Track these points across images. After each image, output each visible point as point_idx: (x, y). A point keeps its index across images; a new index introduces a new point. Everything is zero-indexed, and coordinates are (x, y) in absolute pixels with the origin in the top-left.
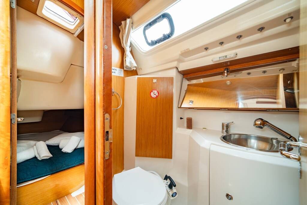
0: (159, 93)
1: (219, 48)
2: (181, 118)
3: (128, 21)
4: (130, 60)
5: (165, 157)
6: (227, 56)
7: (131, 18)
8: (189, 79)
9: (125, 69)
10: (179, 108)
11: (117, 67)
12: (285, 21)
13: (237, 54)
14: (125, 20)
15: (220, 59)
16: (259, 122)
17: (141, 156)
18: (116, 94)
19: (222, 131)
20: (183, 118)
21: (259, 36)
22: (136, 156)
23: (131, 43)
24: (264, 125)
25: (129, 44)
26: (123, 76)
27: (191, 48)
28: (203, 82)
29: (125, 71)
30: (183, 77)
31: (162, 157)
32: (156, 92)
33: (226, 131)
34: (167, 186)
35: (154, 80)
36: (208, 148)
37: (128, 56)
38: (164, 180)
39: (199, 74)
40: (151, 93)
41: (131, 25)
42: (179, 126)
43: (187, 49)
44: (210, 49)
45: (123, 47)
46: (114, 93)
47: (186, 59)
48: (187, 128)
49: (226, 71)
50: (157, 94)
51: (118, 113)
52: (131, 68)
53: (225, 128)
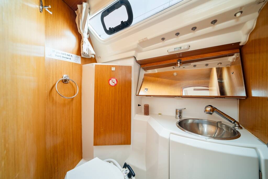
0: (118, 81)
1: (175, 39)
2: (139, 105)
3: (84, 4)
4: (88, 47)
5: (124, 144)
6: (181, 47)
7: (88, 3)
8: (146, 69)
9: (82, 56)
10: (137, 95)
11: (72, 54)
12: (235, 15)
13: (189, 46)
14: (81, 4)
15: (175, 50)
16: (208, 109)
17: (100, 145)
18: (72, 82)
19: (176, 116)
20: (140, 105)
21: (210, 29)
22: (94, 145)
23: (88, 29)
24: (213, 111)
25: (86, 30)
26: (80, 63)
27: (149, 38)
28: (157, 72)
29: (82, 58)
30: (141, 67)
31: (121, 144)
32: (114, 80)
33: (179, 117)
34: (126, 175)
35: (112, 68)
36: (167, 137)
37: (85, 43)
38: (123, 168)
39: (155, 65)
40: (109, 81)
41: (88, 10)
42: (138, 112)
43: (145, 38)
44: (166, 40)
45: (80, 33)
46: (70, 81)
47: (144, 49)
48: (144, 115)
49: (179, 62)
50: (116, 83)
51: (74, 101)
52: (89, 55)
53: (178, 113)
